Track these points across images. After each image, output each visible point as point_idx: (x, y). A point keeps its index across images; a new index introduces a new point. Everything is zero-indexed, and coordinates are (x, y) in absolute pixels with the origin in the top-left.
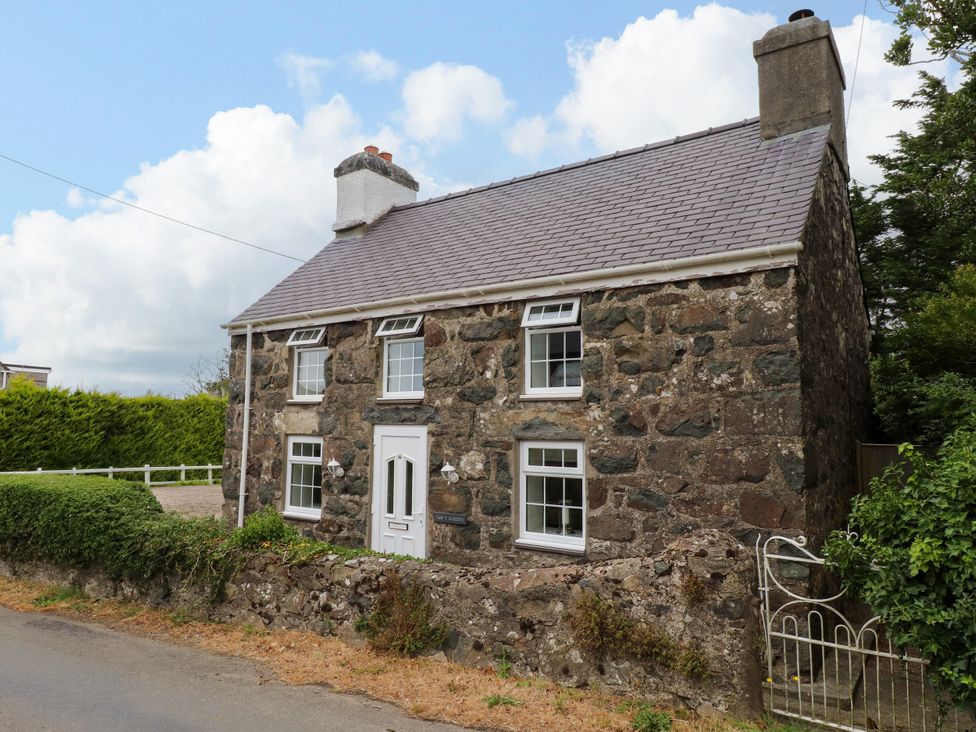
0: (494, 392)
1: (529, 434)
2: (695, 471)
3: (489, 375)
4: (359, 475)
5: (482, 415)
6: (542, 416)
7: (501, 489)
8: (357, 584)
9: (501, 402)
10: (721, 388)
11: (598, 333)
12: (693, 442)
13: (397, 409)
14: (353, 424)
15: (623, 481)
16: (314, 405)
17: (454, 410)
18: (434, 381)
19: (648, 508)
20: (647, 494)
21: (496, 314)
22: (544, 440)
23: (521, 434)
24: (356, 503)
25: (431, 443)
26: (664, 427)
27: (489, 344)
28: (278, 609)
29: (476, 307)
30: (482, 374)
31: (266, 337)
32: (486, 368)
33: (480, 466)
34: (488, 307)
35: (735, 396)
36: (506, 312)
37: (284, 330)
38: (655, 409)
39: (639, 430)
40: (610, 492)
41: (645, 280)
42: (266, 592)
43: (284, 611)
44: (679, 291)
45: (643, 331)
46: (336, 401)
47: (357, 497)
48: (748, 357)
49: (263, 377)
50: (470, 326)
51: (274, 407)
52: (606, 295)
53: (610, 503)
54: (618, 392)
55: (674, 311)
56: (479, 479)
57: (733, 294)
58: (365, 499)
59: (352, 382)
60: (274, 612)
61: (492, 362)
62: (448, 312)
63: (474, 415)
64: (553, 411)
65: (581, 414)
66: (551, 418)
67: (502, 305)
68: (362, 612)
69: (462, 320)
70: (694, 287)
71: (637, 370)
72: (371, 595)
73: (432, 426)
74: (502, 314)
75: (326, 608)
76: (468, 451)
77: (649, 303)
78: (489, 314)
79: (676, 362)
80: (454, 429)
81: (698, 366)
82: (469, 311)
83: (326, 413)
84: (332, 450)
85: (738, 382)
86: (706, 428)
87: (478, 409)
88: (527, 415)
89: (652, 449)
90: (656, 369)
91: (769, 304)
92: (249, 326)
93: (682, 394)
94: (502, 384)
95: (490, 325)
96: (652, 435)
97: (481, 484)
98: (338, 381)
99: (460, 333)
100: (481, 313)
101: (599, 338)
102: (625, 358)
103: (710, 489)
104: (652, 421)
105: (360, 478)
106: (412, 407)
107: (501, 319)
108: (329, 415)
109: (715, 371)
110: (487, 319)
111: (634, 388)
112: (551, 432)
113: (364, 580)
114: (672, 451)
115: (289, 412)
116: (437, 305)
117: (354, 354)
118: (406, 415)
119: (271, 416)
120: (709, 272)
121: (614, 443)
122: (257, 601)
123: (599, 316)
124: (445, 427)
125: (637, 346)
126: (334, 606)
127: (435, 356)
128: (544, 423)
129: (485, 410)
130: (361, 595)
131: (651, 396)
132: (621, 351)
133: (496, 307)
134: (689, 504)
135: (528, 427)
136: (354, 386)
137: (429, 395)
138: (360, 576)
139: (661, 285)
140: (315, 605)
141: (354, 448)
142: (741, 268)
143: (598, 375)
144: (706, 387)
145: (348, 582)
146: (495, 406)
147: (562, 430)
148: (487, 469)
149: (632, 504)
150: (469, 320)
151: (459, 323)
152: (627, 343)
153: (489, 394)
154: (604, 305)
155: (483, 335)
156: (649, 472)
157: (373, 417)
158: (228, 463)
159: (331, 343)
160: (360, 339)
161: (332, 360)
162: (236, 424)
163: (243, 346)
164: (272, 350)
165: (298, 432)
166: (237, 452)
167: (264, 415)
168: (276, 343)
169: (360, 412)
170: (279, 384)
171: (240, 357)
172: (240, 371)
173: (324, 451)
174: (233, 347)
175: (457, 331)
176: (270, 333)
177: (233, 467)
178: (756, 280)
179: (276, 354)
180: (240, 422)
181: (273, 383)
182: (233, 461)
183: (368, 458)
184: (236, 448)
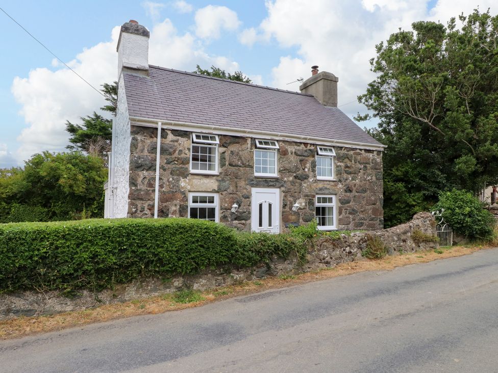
0: (308, 177)
1: (320, 192)
2: (364, 203)
3: (306, 170)
4: (245, 211)
5: (304, 185)
6: (325, 186)
7: (311, 212)
8: (359, 241)
9: (311, 180)
10: (369, 180)
11: (341, 160)
12: (363, 195)
13: (266, 181)
14: (241, 187)
15: (348, 206)
16: (213, 176)
17: (293, 183)
18: (284, 170)
19: (354, 214)
20: (353, 210)
21: (309, 147)
22: (324, 194)
23: (318, 192)
24: (243, 224)
25: (283, 196)
26: (357, 190)
27: (306, 158)
28: (331, 258)
29: (301, 143)
30: (304, 169)
31: (169, 132)
32: (305, 167)
33: (304, 204)
34: (306, 144)
35: (371, 183)
36: (312, 148)
37: (187, 131)
38: (355, 185)
39: (351, 191)
40: (343, 210)
41: (354, 147)
42: (325, 253)
43: (333, 258)
44: (360, 152)
45: (351, 162)
46: (230, 175)
47: (243, 222)
48: (374, 172)
49: (168, 157)
50: (299, 150)
51: (178, 175)
52: (343, 149)
53: (343, 214)
54: (346, 179)
55: (359, 157)
56: (303, 209)
57: (371, 155)
58: (248, 222)
59: (240, 166)
60: (330, 260)
61: (308, 165)
62: (290, 143)
63: (301, 185)
64: (329, 184)
65: (336, 186)
66: (328, 187)
67: (311, 144)
68: (361, 250)
69: (296, 147)
70: (363, 152)
71: (350, 173)
72: (364, 244)
73: (283, 189)
74: (310, 148)
75: (350, 252)
76: (299, 198)
77: (354, 153)
78: (306, 147)
79: (359, 172)
80: (293, 190)
81: (364, 174)
82: (299, 144)
83: (223, 180)
84: (227, 200)
85: (372, 179)
86: (365, 191)
87: (303, 182)
88: (320, 185)
89: (355, 196)
90: (355, 173)
91: (378, 159)
92: (160, 124)
93: (361, 181)
94: (311, 174)
95: (306, 151)
96: (354, 193)
97: (303, 211)
98: (230, 165)
99: (295, 152)
100: (303, 146)
101: (341, 162)
102: (347, 169)
103: (367, 207)
104: (354, 189)
105: (245, 212)
106: (274, 180)
107: (310, 150)
108: (225, 182)
109: (368, 176)
110: (305, 149)
111: (350, 179)
112: (327, 192)
113: (361, 239)
114: (359, 197)
115: (194, 179)
116: (287, 139)
117: (240, 153)
118: (272, 183)
119: (178, 181)
120: (368, 148)
121: (345, 196)
122: (322, 258)
123: (341, 155)
124: (289, 189)
125: (351, 166)
126: (352, 251)
127: (284, 160)
128: (326, 188)
129: (305, 183)
130: (361, 244)
131: (354, 181)
132: (347, 167)
133: (309, 145)
134: (362, 212)
135: (321, 189)
136: (241, 168)
137: (281, 175)
138: (359, 238)
139: (357, 149)
140: (344, 252)
141: (242, 198)
142: (374, 149)
143: (341, 174)
144: (365, 180)
145: (356, 242)
146: (309, 181)
147: (331, 191)
148: (306, 205)
149: (350, 213)
150: (298, 148)
151: (294, 148)
152: (349, 165)
153: (306, 177)
154: (343, 152)
155: (304, 155)
156: (354, 203)
157: (253, 184)
158: (134, 210)
159: (225, 145)
160: (244, 146)
161: (226, 154)
162: (141, 184)
163: (145, 134)
164: (177, 141)
165: (200, 190)
166: (144, 202)
167: (171, 179)
168: (180, 138)
169: (245, 181)
170: (183, 162)
171: (141, 140)
172: (142, 151)
173: (221, 200)
174: (132, 133)
175: (294, 151)
176: (173, 131)
177: (139, 212)
178: (375, 153)
179: (180, 144)
180: (146, 183)
181: (177, 161)
182: (139, 209)
183: (250, 203)
184: (142, 199)
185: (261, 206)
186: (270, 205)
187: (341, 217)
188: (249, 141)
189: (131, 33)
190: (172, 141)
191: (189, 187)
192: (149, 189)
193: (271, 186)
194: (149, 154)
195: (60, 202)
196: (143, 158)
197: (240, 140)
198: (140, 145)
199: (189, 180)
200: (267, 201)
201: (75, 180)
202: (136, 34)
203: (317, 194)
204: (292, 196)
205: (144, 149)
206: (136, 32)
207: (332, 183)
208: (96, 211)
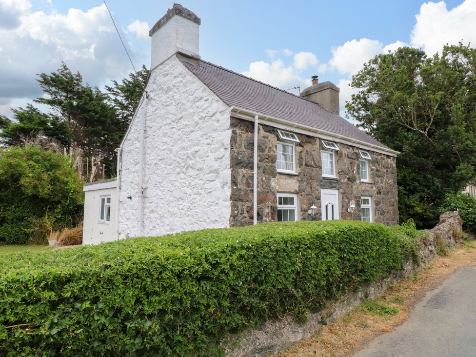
0: (356, 179)
2: (388, 204)
3: (354, 172)
4: (318, 212)
5: (354, 187)
6: (366, 188)
8: (434, 240)
9: (358, 183)
11: (374, 164)
12: (387, 197)
13: (330, 182)
14: (314, 188)
15: (379, 207)
16: (295, 176)
17: (347, 185)
18: (341, 172)
19: (383, 215)
20: (383, 211)
21: (355, 150)
22: (365, 196)
23: (363, 194)
25: (341, 197)
26: (384, 192)
27: (354, 161)
28: (425, 257)
29: (351, 146)
31: (261, 127)
32: (354, 170)
34: (353, 147)
35: (391, 185)
36: (357, 151)
37: (275, 128)
38: (382, 188)
39: (380, 193)
40: (377, 211)
41: (381, 152)
42: (422, 252)
45: (379, 166)
46: (306, 175)
48: (392, 176)
49: (262, 154)
50: (349, 153)
51: (269, 174)
52: (375, 153)
53: (377, 214)
54: (378, 182)
55: (383, 162)
57: (390, 160)
59: (313, 167)
60: (425, 259)
61: (355, 168)
62: (344, 145)
63: (352, 186)
64: (368, 187)
65: (372, 188)
67: (357, 148)
68: (435, 248)
70: (385, 157)
71: (379, 177)
73: (341, 190)
75: (431, 251)
76: (351, 200)
77: (381, 158)
78: (353, 150)
79: (384, 175)
80: (347, 191)
81: (387, 177)
82: (349, 147)
83: (302, 180)
84: (305, 201)
85: (391, 182)
86: (388, 193)
88: (363, 187)
89: (383, 198)
90: (382, 177)
91: (393, 165)
93: (385, 184)
94: (357, 176)
95: (353, 154)
96: (382, 195)
97: (354, 212)
98: (307, 165)
99: (347, 155)
100: (351, 149)
101: (374, 166)
103: (390, 208)
104: (382, 191)
105: (318, 214)
106: (335, 181)
107: (356, 153)
108: (303, 182)
109: (389, 179)
110: (353, 152)
111: (380, 181)
112: (367, 193)
114: (385, 199)
115: (281, 178)
116: (343, 142)
117: (313, 153)
118: (334, 185)
119: (270, 180)
120: (389, 154)
121: (377, 197)
123: (374, 159)
124: (345, 190)
126: (432, 249)
127: (341, 161)
128: (367, 190)
129: (354, 185)
130: (435, 243)
131: (382, 184)
132: (377, 170)
133: (355, 148)
134: (387, 212)
135: (364, 191)
136: (314, 169)
137: (340, 177)
138: (433, 237)
139: (382, 154)
140: (429, 251)
141: (315, 199)
142: (391, 155)
143: (374, 177)
144: (388, 183)
146: (356, 184)
147: (369, 193)
148: (356, 207)
149: (381, 214)
150: (349, 150)
151: (347, 150)
154: (375, 156)
155: (352, 157)
156: (383, 205)
157: (322, 185)
158: (236, 212)
159: (302, 144)
160: (315, 146)
161: (302, 153)
162: (241, 183)
163: (242, 128)
164: (267, 137)
165: (286, 191)
166: (244, 203)
167: (264, 178)
168: (269, 134)
169: (317, 182)
170: (272, 160)
171: (240, 135)
172: (240, 146)
173: (301, 201)
174: (233, 125)
175: (346, 153)
176: (264, 126)
177: (239, 215)
178: (392, 158)
179: (269, 141)
180: (244, 182)
181: (267, 159)
182: (240, 210)
183: (321, 205)
184: (242, 200)
185: (327, 206)
186: (332, 206)
187: (376, 218)
188: (318, 140)
189: (184, 17)
190: (263, 137)
191: (277, 187)
192: (247, 188)
193: (334, 187)
194: (246, 150)
195: (13, 206)
196: (241, 154)
197: (312, 140)
198: (238, 139)
199: (277, 179)
200: (331, 202)
201: (40, 179)
202: (188, 19)
203: (362, 196)
204: (347, 198)
205: (241, 144)
206: (189, 17)
207: (370, 185)
208: (59, 216)
